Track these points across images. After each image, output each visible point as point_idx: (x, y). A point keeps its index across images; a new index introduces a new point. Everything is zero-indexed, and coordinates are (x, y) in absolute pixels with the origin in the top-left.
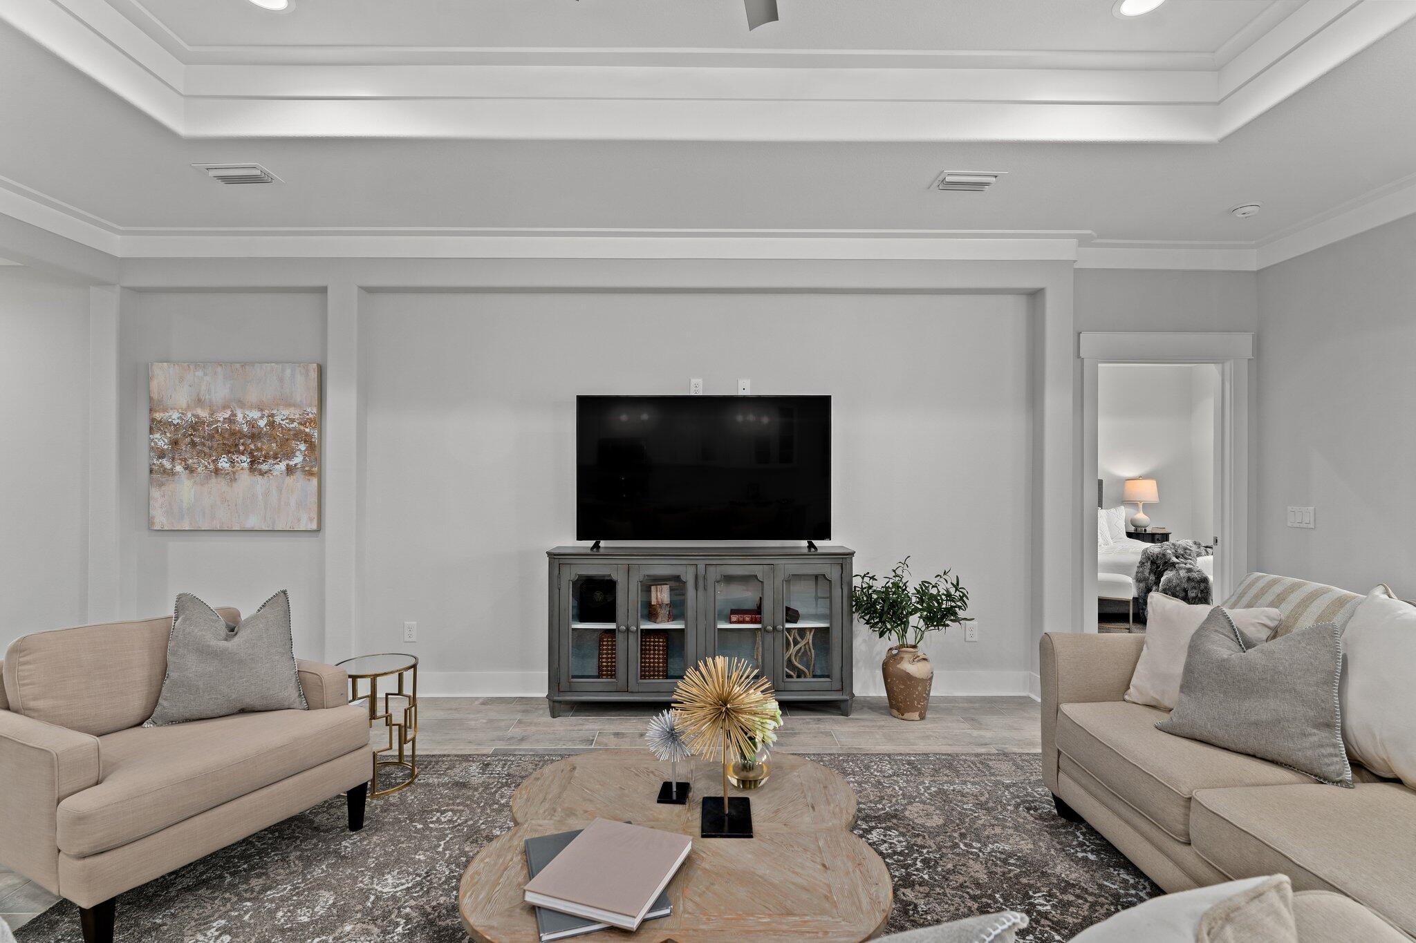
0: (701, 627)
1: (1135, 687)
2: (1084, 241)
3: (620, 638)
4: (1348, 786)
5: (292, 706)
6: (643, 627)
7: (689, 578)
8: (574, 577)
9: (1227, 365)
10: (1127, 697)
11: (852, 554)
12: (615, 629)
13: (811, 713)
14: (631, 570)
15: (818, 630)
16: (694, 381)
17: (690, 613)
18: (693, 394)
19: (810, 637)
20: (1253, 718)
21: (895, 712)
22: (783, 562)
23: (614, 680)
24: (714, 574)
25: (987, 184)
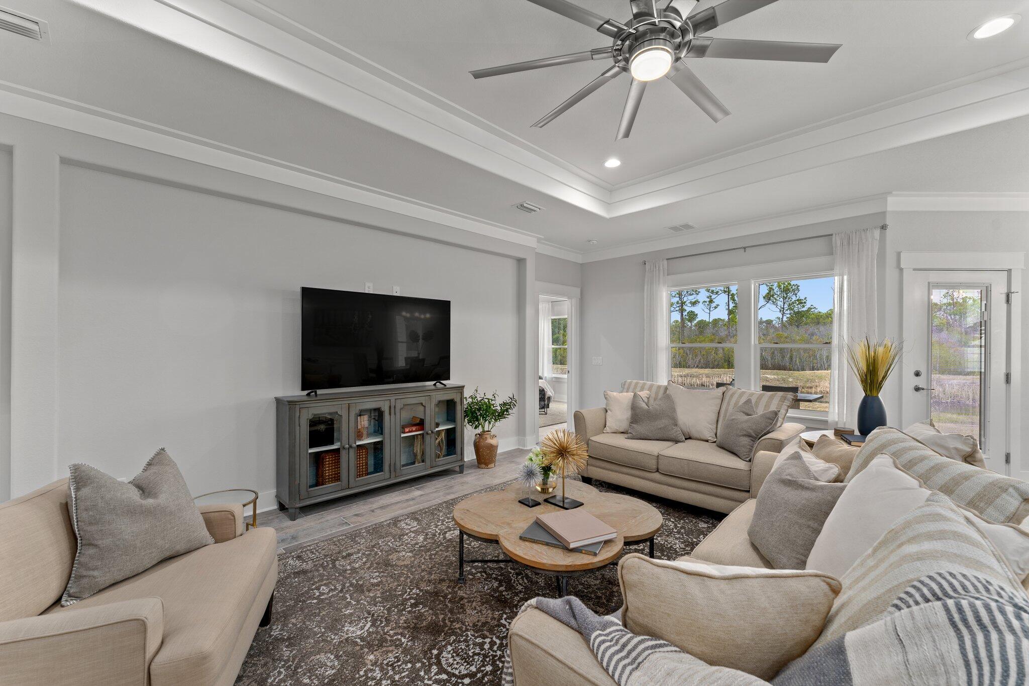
0: (393, 438)
1: (608, 426)
2: (539, 240)
3: (343, 454)
4: (684, 442)
5: (207, 544)
6: (358, 444)
7: (386, 409)
8: (310, 417)
9: (573, 300)
10: (604, 431)
11: (463, 387)
12: (339, 448)
13: (445, 476)
14: (350, 406)
15: (447, 430)
16: (368, 284)
17: (386, 430)
18: (367, 292)
19: (443, 434)
20: (659, 427)
21: (483, 466)
22: (435, 393)
23: (339, 483)
24: (399, 405)
25: (534, 211)
